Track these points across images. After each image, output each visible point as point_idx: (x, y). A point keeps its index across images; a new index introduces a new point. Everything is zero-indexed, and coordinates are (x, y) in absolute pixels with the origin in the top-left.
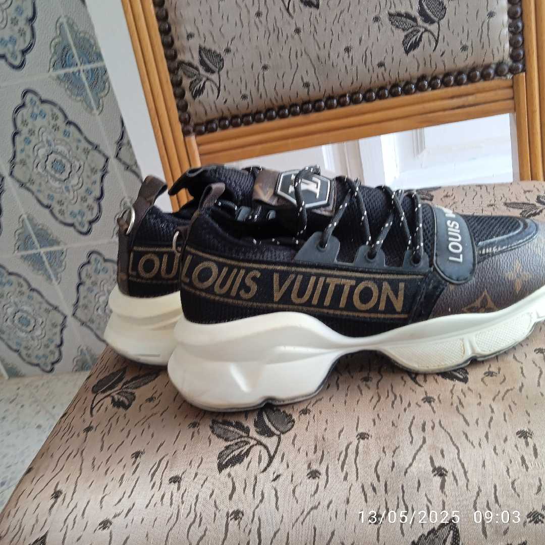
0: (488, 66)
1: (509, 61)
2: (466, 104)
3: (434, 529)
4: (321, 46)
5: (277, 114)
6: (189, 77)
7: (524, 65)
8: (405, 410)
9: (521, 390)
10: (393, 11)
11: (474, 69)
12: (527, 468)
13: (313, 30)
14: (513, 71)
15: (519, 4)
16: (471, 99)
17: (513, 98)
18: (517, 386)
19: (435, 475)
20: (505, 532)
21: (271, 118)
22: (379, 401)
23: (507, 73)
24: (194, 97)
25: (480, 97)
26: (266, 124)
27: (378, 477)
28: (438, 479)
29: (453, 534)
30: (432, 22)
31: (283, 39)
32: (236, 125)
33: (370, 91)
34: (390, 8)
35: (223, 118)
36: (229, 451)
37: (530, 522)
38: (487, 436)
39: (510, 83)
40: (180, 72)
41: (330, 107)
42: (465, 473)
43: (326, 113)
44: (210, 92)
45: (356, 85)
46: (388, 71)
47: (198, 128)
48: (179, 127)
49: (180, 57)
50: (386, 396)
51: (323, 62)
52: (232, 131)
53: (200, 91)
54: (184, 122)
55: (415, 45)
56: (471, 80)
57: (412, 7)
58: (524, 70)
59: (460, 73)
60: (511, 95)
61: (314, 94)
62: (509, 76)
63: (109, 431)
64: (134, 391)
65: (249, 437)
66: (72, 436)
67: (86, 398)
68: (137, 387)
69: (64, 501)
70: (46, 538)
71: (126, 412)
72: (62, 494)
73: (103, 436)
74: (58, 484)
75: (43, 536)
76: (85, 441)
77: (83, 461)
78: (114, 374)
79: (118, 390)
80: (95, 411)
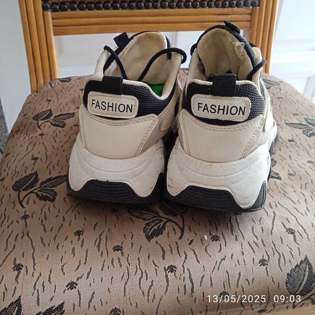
5: (112, 6)
7: (259, 2)
9: (312, 183)
14: (253, 4)
17: (250, 21)
18: (310, 181)
19: (288, 234)
21: (107, 8)
23: (250, 6)
25: (234, 17)
26: (103, 12)
27: (256, 237)
28: (291, 236)
29: (309, 266)
32: (82, 9)
35: (73, 2)
38: (307, 209)
39: (250, 11)
41: (147, 8)
42: (305, 230)
43: (144, 11)
48: (40, 3)
52: (78, 12)
56: (231, 6)
60: (249, 19)
63: (45, 218)
64: (53, 189)
65: (159, 216)
66: (12, 223)
67: (10, 195)
68: (54, 186)
69: (27, 271)
70: (20, 302)
71: (53, 204)
72: (23, 266)
73: (42, 221)
74: (15, 260)
75: (17, 301)
76: (26, 226)
77: (31, 240)
78: (28, 177)
79: (38, 188)
80: (24, 203)
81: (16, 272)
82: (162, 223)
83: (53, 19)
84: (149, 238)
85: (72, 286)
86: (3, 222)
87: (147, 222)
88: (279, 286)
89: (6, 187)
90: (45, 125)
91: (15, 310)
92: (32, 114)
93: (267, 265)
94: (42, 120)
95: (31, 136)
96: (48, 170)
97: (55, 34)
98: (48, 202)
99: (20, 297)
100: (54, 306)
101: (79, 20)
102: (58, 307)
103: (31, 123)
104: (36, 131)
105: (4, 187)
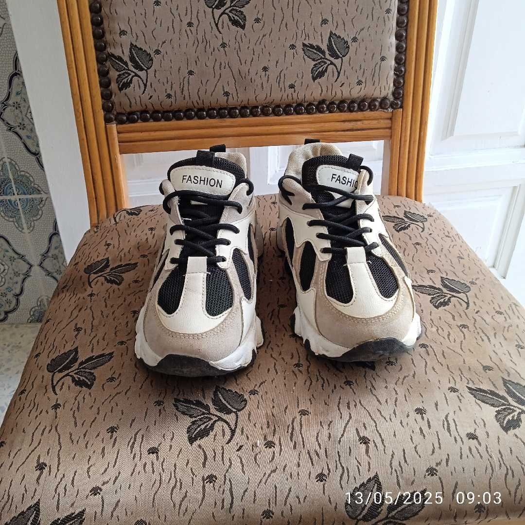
0: (374, 100)
1: (391, 98)
2: (355, 128)
3: (363, 483)
4: (243, 62)
5: (196, 114)
6: (117, 70)
7: (402, 103)
8: (333, 392)
9: (414, 376)
10: (306, 43)
11: (363, 100)
12: (424, 436)
13: (237, 47)
14: (393, 105)
15: (404, 53)
16: (359, 125)
17: (390, 128)
18: (412, 373)
19: (361, 443)
20: (412, 483)
21: (190, 118)
22: (311, 384)
23: (389, 108)
24: (120, 89)
25: (366, 124)
26: (185, 123)
27: (319, 445)
28: (363, 446)
29: (377, 486)
30: (337, 57)
31: (209, 50)
32: (156, 120)
33: (278, 106)
34: (305, 40)
35: (145, 111)
36: (195, 427)
37: (428, 475)
38: (395, 413)
39: (389, 115)
40: (108, 64)
41: (243, 116)
42: (382, 441)
43: (240, 120)
44: (137, 87)
45: (269, 99)
46: (297, 92)
47: (120, 117)
48: (101, 114)
49: (110, 50)
50: (316, 380)
51: (243, 76)
52: (152, 124)
53: (127, 85)
54: (107, 109)
55: (321, 74)
56: (361, 109)
57: (322, 42)
58: (402, 107)
59: (353, 102)
60: (389, 126)
61: (232, 102)
62: (390, 110)
63: (78, 408)
64: (92, 371)
65: (210, 414)
66: (41, 413)
67: (43, 377)
68: (95, 368)
69: (50, 472)
70: (39, 506)
71: (90, 391)
72: (46, 466)
73: (74, 413)
74: (39, 457)
75: (35, 504)
76: (56, 417)
77: (59, 436)
78: (66, 355)
79: (75, 370)
80: (57, 389)
81: (39, 472)
82: (211, 422)
83: (118, 133)
84: (192, 440)
85: (95, 491)
86: (31, 411)
87: (194, 419)
88: (336, 508)
89: (39, 367)
90: (97, 281)
91: (32, 514)
92: (85, 264)
93: (325, 480)
94: (94, 273)
95: (78, 296)
96: (91, 346)
97: (121, 152)
98: (84, 388)
99: (39, 500)
100: (74, 513)
101: (153, 134)
102: (78, 514)
103: (81, 277)
104: (86, 290)
105: (38, 366)
